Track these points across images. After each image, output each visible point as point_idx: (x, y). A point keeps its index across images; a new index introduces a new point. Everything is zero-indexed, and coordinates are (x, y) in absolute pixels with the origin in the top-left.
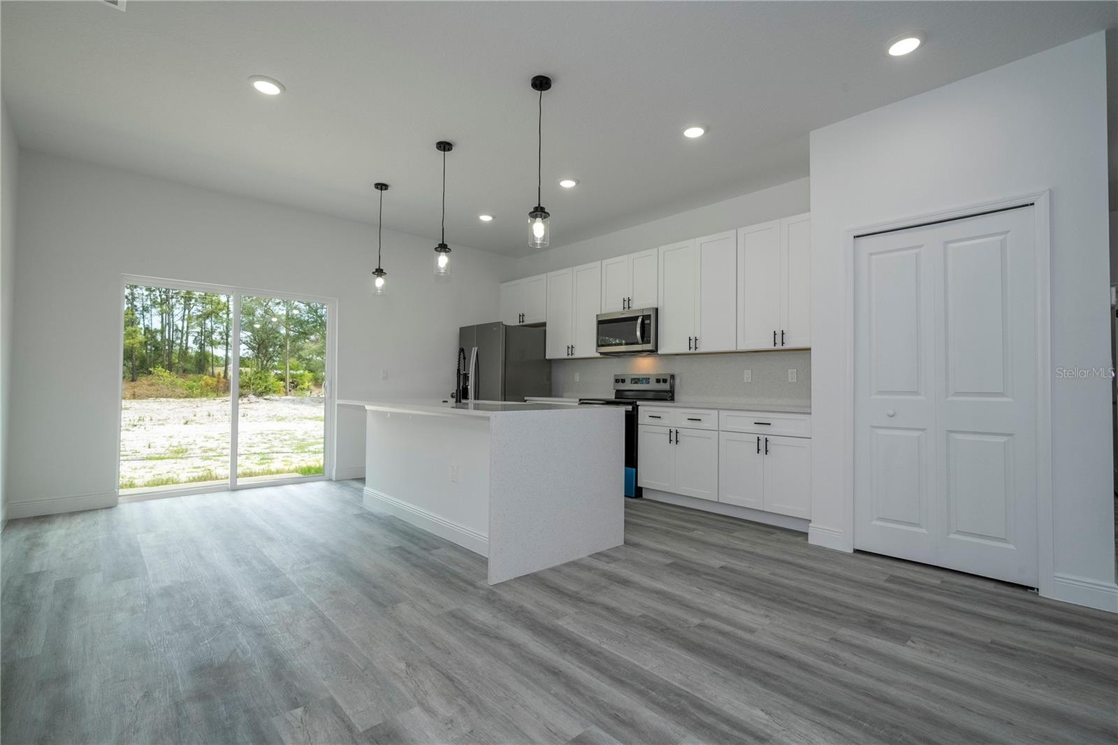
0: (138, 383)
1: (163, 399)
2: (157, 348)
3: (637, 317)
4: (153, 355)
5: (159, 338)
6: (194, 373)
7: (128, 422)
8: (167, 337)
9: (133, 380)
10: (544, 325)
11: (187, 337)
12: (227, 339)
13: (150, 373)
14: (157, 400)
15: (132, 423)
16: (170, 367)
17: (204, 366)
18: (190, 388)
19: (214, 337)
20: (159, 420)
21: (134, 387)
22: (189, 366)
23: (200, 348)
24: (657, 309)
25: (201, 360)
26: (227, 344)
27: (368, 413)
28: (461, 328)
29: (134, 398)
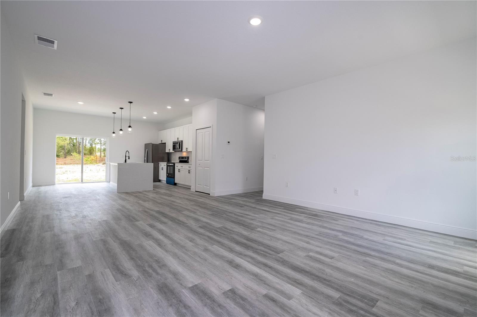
0: (67, 159)
1: (75, 165)
2: (74, 145)
3: (178, 143)
4: (72, 148)
5: (75, 141)
6: (88, 155)
7: (62, 172)
8: (78, 141)
9: (65, 158)
10: (165, 143)
11: (86, 141)
12: (101, 142)
13: (72, 155)
14: (74, 165)
15: (63, 172)
16: (79, 153)
17: (92, 152)
18: (86, 161)
19: (96, 141)
20: (73, 172)
21: (66, 160)
22: (86, 152)
23: (91, 145)
24: (182, 141)
25: (91, 150)
26: (101, 144)
27: (111, 165)
28: (145, 144)
29: (65, 164)
